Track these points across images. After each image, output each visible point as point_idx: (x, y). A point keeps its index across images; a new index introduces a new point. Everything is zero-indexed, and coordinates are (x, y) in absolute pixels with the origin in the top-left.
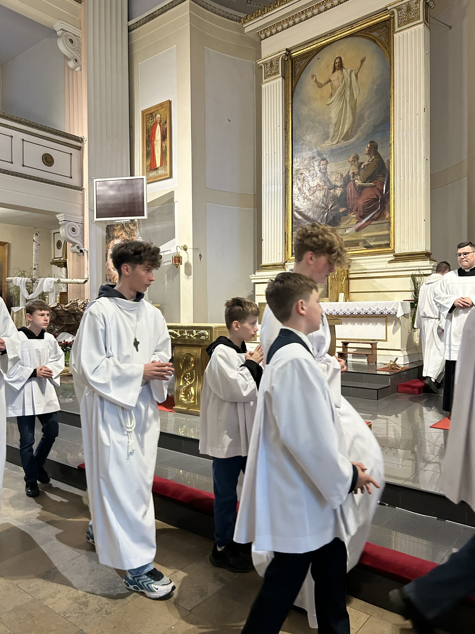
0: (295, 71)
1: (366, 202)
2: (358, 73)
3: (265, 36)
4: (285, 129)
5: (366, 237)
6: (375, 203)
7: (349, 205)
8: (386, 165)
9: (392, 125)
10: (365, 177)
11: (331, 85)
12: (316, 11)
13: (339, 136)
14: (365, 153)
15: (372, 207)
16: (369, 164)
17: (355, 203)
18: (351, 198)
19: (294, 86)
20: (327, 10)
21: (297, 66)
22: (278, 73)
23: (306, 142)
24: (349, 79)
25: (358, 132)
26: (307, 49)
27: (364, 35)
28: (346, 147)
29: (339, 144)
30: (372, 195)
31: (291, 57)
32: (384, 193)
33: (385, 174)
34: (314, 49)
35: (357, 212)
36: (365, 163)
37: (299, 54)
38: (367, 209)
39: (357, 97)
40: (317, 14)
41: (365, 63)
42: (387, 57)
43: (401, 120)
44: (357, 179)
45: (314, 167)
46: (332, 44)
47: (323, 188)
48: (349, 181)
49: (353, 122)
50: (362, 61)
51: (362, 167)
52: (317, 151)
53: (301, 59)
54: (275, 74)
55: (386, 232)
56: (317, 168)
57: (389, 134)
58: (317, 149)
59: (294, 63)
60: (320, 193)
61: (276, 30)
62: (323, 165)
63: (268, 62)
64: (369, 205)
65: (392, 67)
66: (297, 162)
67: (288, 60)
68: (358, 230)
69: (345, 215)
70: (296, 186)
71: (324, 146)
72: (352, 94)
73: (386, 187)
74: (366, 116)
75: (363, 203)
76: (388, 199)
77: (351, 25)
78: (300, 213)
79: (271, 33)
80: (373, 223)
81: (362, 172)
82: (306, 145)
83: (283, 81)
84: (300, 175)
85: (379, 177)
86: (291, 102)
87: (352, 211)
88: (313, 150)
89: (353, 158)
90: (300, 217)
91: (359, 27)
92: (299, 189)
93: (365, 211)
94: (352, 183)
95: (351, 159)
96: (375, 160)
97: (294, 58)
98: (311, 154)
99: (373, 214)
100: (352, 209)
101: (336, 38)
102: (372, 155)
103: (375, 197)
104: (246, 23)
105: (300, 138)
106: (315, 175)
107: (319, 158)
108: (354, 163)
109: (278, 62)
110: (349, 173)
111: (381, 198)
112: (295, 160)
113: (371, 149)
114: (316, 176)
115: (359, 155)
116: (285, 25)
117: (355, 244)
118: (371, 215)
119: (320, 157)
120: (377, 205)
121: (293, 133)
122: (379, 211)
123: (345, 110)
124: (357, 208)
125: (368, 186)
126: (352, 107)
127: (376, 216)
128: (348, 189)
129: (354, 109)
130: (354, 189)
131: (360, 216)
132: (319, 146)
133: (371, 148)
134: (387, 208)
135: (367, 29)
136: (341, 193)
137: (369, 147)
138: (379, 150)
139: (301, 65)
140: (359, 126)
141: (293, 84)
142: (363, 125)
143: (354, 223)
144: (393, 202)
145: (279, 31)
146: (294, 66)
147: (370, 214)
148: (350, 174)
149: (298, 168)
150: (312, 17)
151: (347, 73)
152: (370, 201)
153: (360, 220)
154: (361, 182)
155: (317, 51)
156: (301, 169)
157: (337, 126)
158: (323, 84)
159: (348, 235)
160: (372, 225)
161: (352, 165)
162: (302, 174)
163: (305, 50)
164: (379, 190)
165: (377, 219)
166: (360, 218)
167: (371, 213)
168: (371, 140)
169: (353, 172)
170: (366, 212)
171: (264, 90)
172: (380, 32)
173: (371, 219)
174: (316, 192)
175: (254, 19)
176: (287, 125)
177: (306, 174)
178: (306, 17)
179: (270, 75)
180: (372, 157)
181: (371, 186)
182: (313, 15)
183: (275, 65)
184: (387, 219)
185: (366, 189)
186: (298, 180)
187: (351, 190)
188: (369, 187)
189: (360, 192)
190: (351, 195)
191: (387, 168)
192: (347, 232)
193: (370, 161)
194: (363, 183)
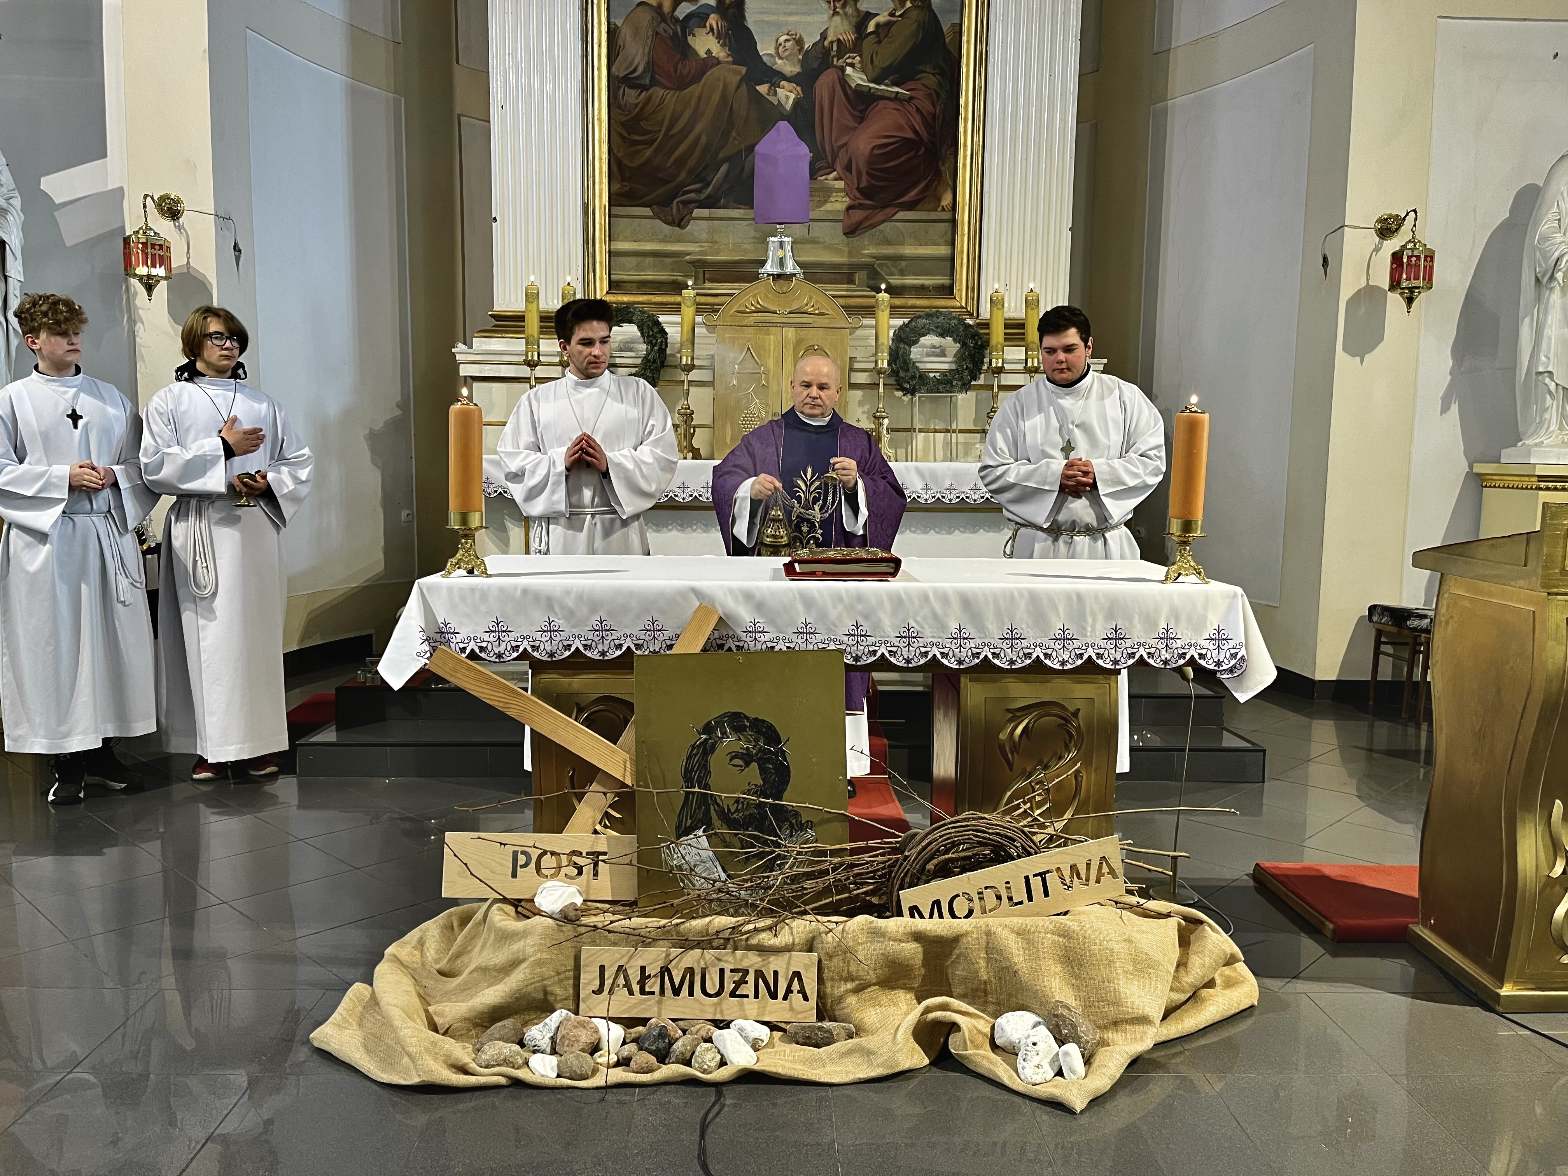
1: (880, 146)
5: (877, 258)
6: (909, 155)
7: (823, 145)
10: (878, 63)
15: (900, 164)
17: (842, 142)
18: (831, 125)
30: (900, 128)
33: (942, 69)
35: (848, 174)
36: (882, 18)
38: (881, 170)
44: (852, 65)
48: (825, 66)
51: (871, 27)
55: (943, 250)
64: (889, 156)
68: (851, 231)
75: (870, 146)
80: (902, 215)
81: (868, 44)
85: (924, 71)
87: (831, 167)
93: (874, 173)
94: (832, 76)
96: (914, 14)
99: (901, 186)
108: (843, 7)
110: (824, 38)
111: (929, 140)
118: (895, 191)
122: (919, 182)
124: (850, 161)
125: (887, 95)
127: (911, 196)
128: (821, 91)
130: (839, 97)
131: (858, 189)
136: (796, 103)
147: (891, 187)
148: (826, 43)
152: (890, 144)
153: (857, 202)
154: (862, 76)
159: (818, 243)
161: (835, 13)
164: (922, 114)
165: (913, 206)
166: (857, 194)
167: (894, 183)
169: (839, 41)
170: (880, 179)
181: (897, 98)
184: (944, 209)
185: (879, 104)
187: (831, 98)
188: (891, 99)
189: (859, 112)
190: (831, 114)
192: (815, 233)
193: (897, 14)
194: (870, 81)
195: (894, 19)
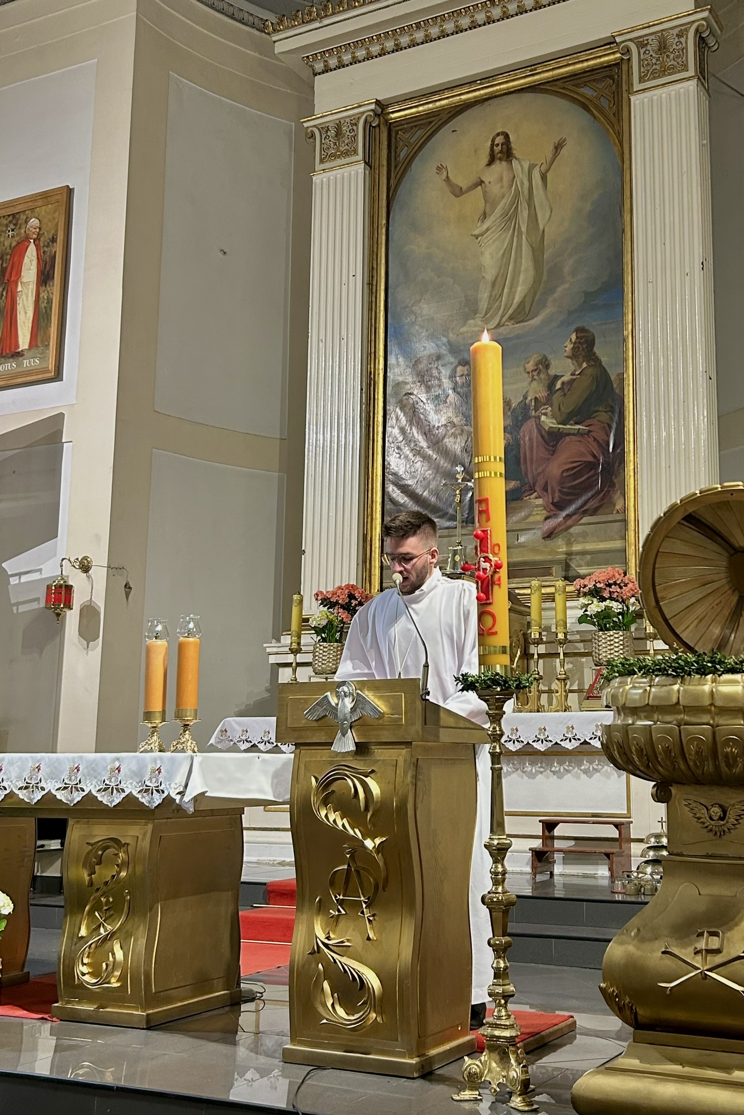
0: (396, 152)
1: (567, 470)
2: (548, 171)
3: (325, 66)
4: (370, 284)
5: (569, 554)
6: (590, 474)
7: (526, 474)
8: (615, 386)
9: (628, 294)
10: (566, 410)
11: (485, 194)
12: (449, 26)
13: (502, 310)
14: (565, 354)
15: (583, 481)
16: (575, 380)
17: (540, 470)
18: (532, 459)
19: (393, 187)
20: (475, 27)
21: (401, 143)
22: (355, 152)
23: (420, 319)
24: (526, 184)
25: (548, 305)
26: (426, 107)
27: (560, 90)
28: (518, 337)
29: (501, 330)
30: (582, 454)
31: (386, 121)
32: (611, 450)
33: (612, 407)
34: (442, 110)
35: (545, 493)
36: (565, 379)
37: (406, 115)
38: (569, 488)
39: (545, 226)
40: (452, 34)
41: (564, 151)
42: (615, 144)
43: (650, 285)
44: (545, 414)
45: (439, 380)
46: (487, 103)
47: (462, 431)
48: (526, 417)
49: (537, 280)
50: (558, 147)
51: (558, 385)
52: (449, 342)
53: (412, 128)
54: (346, 154)
55: (617, 544)
56: (447, 384)
57: (623, 315)
58: (447, 337)
59: (393, 134)
60: (455, 443)
61: (353, 58)
62: (462, 375)
63: (331, 125)
64: (575, 476)
65: (626, 165)
66: (398, 365)
67: (379, 125)
68: (549, 535)
69: (517, 499)
70: (394, 421)
71: (467, 332)
72: (533, 218)
73: (615, 436)
74: (566, 270)
75: (561, 470)
76: (620, 464)
77: (532, 66)
78: (405, 489)
79: (339, 62)
80: (585, 520)
81: (557, 398)
82: (422, 327)
83: (367, 172)
84: (405, 397)
85: (598, 411)
86: (384, 222)
87: (532, 489)
88: (437, 338)
89: (537, 365)
90: (401, 498)
91: (551, 73)
92: (402, 430)
93: (565, 490)
94: (531, 424)
95: (530, 366)
96: (589, 371)
97: (395, 124)
98: (433, 348)
99: (584, 498)
100: (534, 485)
101: (497, 91)
102: (581, 360)
103: (591, 459)
104: (278, 31)
105: (406, 307)
106: (442, 397)
107: (452, 359)
108: (539, 374)
109: (355, 127)
110: (526, 398)
111: (604, 460)
112: (392, 360)
113: (578, 347)
114: (445, 402)
115: (550, 357)
116: (375, 49)
117: (541, 570)
118: (580, 502)
119: (456, 358)
120: (595, 478)
121: (390, 294)
122: (598, 493)
123: (516, 252)
124: (546, 483)
125: (572, 432)
126: (534, 245)
127: (592, 504)
128: (524, 436)
129: (537, 252)
130: (537, 437)
131: (553, 504)
132: (453, 329)
133: (579, 342)
134: (617, 485)
135: (568, 79)
137: (573, 340)
138: (596, 350)
139: (412, 141)
140: (552, 291)
141: (392, 181)
142: (560, 289)
143: (540, 518)
144: (632, 474)
145: (360, 58)
146: (393, 140)
147: (577, 499)
148: (527, 401)
149: (400, 379)
150: (439, 38)
151: (522, 166)
152: (576, 467)
153: (552, 513)
154: (555, 421)
155: (450, 115)
156: (406, 383)
157: (497, 287)
158: (464, 188)
159: (524, 546)
160: (582, 524)
161: (533, 379)
162: (410, 394)
163: (421, 108)
164: (598, 442)
165: (594, 512)
166: (552, 509)
167: (579, 496)
168: (579, 324)
169: (536, 398)
170: (568, 494)
171: (318, 188)
172: (597, 88)
173: (583, 512)
174: (446, 440)
175: (299, 25)
176: (375, 274)
177: (419, 396)
178: (426, 36)
179: (335, 156)
180: (582, 365)
181: (579, 433)
182: (444, 35)
183: (348, 133)
184: (618, 512)
185: (568, 439)
186: (398, 410)
187: (531, 439)
188: (574, 434)
189: (553, 446)
190: (532, 450)
191: (617, 391)
192: (522, 539)
193: (577, 373)
194: (559, 424)
195: (575, 377)
